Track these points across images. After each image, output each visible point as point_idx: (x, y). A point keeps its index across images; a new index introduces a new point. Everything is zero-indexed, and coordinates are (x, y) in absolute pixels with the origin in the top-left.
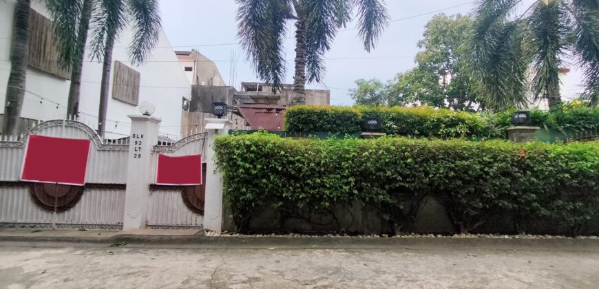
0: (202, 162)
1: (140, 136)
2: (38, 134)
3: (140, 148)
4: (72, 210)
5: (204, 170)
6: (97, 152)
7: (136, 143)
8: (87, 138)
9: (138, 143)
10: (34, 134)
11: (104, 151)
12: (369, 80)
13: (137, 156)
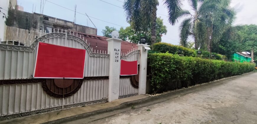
0: (138, 64)
1: (118, 50)
2: (46, 42)
3: (118, 57)
4: (75, 95)
5: (139, 68)
6: (90, 58)
7: (116, 54)
8: (83, 48)
9: (117, 54)
10: (42, 42)
11: (94, 57)
12: (110, 27)
13: (117, 61)
